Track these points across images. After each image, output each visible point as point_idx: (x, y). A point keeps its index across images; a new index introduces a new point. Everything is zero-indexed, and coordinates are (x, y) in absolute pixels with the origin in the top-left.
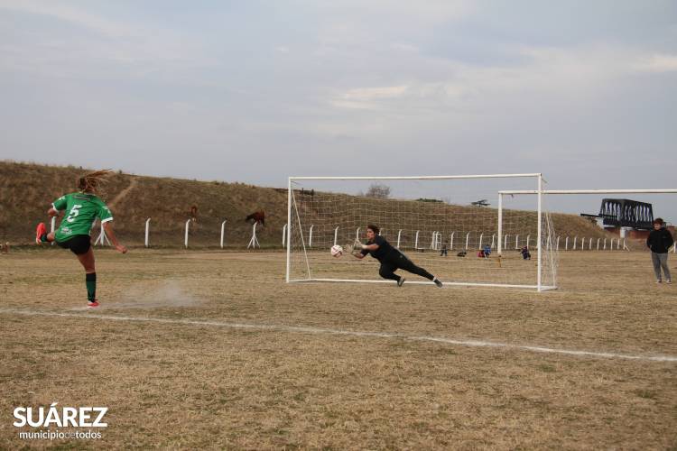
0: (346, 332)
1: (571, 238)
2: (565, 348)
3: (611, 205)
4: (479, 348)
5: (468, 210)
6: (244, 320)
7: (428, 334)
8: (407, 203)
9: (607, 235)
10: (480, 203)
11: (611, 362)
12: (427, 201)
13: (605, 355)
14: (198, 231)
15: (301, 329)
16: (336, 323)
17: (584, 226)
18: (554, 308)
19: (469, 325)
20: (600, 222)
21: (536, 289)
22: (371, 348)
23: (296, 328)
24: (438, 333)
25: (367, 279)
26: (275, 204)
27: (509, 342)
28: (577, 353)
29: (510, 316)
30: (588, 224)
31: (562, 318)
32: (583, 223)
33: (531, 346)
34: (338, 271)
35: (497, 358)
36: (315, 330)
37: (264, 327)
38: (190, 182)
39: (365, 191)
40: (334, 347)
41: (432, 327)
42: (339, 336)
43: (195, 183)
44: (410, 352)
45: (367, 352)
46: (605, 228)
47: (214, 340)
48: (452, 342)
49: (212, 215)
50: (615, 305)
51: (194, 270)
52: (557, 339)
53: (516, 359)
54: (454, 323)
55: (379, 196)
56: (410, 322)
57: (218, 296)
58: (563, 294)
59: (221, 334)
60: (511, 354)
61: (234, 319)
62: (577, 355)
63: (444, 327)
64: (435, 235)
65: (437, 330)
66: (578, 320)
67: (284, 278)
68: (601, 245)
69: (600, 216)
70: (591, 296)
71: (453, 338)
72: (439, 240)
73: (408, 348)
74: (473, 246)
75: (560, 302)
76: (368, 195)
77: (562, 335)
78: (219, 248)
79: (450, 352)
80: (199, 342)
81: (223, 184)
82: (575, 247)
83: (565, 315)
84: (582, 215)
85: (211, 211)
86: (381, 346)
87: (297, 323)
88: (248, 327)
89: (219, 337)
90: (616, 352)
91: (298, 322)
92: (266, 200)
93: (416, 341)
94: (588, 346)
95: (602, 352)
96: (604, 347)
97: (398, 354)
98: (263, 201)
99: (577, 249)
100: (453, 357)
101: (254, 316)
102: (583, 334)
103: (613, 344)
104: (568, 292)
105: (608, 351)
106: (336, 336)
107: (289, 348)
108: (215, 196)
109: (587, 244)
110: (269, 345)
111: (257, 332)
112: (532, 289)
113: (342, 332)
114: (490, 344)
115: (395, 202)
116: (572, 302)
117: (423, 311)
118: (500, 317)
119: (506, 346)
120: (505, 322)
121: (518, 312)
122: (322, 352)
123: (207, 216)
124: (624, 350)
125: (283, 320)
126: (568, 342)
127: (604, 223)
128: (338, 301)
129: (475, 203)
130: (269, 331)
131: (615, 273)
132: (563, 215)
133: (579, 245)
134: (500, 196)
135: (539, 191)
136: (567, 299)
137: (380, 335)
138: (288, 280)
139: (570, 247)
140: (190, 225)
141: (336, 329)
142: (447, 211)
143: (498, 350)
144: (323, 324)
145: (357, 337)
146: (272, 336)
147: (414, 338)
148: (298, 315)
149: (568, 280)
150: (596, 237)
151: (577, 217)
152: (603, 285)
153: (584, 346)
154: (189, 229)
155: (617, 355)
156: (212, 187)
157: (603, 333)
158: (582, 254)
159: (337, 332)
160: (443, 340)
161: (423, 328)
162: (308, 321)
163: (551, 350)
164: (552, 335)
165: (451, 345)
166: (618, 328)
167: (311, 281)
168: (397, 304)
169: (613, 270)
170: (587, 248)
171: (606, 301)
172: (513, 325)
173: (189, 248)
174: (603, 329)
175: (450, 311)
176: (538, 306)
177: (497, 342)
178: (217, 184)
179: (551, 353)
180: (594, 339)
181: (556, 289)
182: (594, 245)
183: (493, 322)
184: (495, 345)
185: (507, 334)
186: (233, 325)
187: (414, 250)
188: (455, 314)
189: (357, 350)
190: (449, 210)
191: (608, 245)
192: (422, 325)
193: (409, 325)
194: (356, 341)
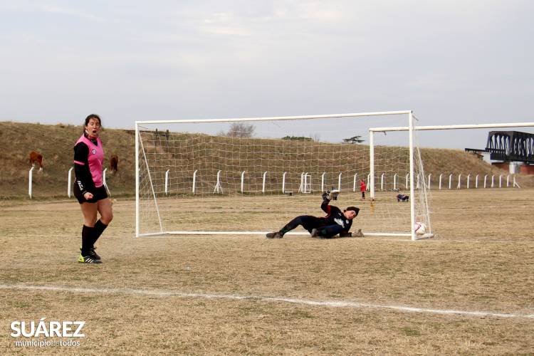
0: (194, 295)
1: (455, 175)
2: (433, 307)
3: (498, 137)
4: (339, 310)
5: (338, 148)
6: (85, 283)
7: (284, 294)
8: (272, 142)
9: (494, 171)
10: (353, 139)
11: (483, 322)
12: (294, 139)
13: (477, 313)
14: (43, 179)
15: (146, 292)
16: (185, 284)
17: (469, 162)
18: (427, 259)
19: (331, 283)
20: (487, 157)
21: (411, 237)
22: (219, 313)
23: (140, 292)
24: (296, 293)
25: (225, 230)
26: (126, 147)
27: (373, 300)
28: (447, 312)
29: (376, 271)
30: (474, 160)
31: (435, 271)
32: (467, 159)
33: (397, 305)
34: (193, 222)
35: (356, 320)
36: (161, 293)
37: (105, 291)
38: (33, 125)
39: (227, 130)
40: (179, 313)
41: (290, 286)
42: (186, 299)
43: (38, 126)
44: (262, 316)
45: (215, 318)
46: (493, 164)
47: (49, 308)
48: (311, 303)
49: (57, 161)
50: (495, 254)
51: (35, 224)
52: (426, 296)
53: (378, 322)
54: (314, 281)
55: (242, 135)
56: (266, 280)
57: (60, 255)
58: (438, 243)
59: (58, 300)
60: (374, 316)
61: (73, 283)
62: (446, 315)
63: (302, 285)
64: (304, 176)
65: (295, 289)
66: (452, 274)
67: (134, 232)
68: (489, 182)
69: (487, 150)
70: (468, 243)
71: (311, 298)
72: (308, 182)
73: (261, 311)
74: (346, 187)
75: (434, 253)
76: (229, 134)
77: (432, 292)
78: (66, 197)
79: (307, 315)
80: (33, 310)
81: (69, 127)
82: (459, 185)
83: (439, 267)
84: (466, 149)
85: (56, 157)
86: (230, 311)
87: (142, 285)
88: (89, 291)
89: (55, 304)
90: (489, 310)
91: (143, 283)
92: (117, 143)
93: (270, 303)
94: (459, 303)
95: (474, 311)
96: (476, 304)
97: (249, 318)
98: (113, 145)
99: (461, 188)
100: (308, 321)
101: (96, 278)
102: (456, 289)
103: (488, 300)
104: (445, 241)
105: (481, 309)
106: (183, 299)
107: (131, 315)
108: (61, 140)
109: (472, 182)
110: (109, 313)
111: (97, 297)
112: (405, 237)
113: (190, 295)
114: (352, 304)
115: (258, 141)
116: (448, 252)
117: (281, 267)
118: (366, 272)
119: (368, 306)
120: (371, 278)
121: (387, 265)
122: (165, 319)
123: (52, 163)
124: (499, 307)
125: (127, 282)
126: (437, 300)
127: (492, 158)
128: (189, 258)
129: (348, 140)
130: (110, 296)
131: (500, 216)
132: (446, 151)
133: (463, 183)
134: (371, 133)
135: (410, 128)
136: (442, 248)
137: (232, 297)
138: (137, 234)
139: (454, 186)
140: (34, 173)
141: (184, 291)
142: (316, 149)
143: (359, 311)
144: (171, 285)
145: (206, 300)
146: (113, 301)
147: (268, 299)
148: (145, 276)
149: (446, 225)
150: (482, 173)
151: (461, 152)
152: (485, 231)
153: (455, 304)
154: (33, 178)
155: (491, 313)
156: (57, 131)
157: (478, 288)
158: (467, 193)
159: (184, 295)
160: (300, 301)
161: (280, 287)
162: (155, 282)
163: (418, 310)
164: (421, 292)
165: (309, 306)
166: (495, 281)
167: (163, 235)
168: (255, 259)
169: (499, 212)
170: (472, 186)
171: (485, 251)
172: (380, 280)
173: (33, 198)
174: (478, 283)
175: (311, 267)
176: (410, 258)
177: (359, 301)
178: (63, 127)
179: (417, 314)
180: (466, 295)
181: (432, 237)
182: (481, 183)
183: (358, 278)
184: (357, 305)
185: (371, 292)
186: (72, 290)
187: (281, 193)
188: (317, 270)
189: (204, 315)
190: (318, 148)
191: (496, 182)
192: (280, 285)
193: (265, 284)
194: (204, 305)
